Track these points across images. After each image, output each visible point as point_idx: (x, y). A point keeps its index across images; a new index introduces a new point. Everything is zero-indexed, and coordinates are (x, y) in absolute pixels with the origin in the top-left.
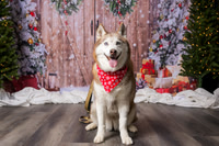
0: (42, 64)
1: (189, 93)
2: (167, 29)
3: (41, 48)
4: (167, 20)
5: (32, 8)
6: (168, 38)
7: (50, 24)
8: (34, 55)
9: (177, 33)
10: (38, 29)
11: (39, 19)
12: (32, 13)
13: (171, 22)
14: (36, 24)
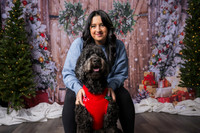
0: (52, 80)
1: (189, 102)
2: (165, 44)
3: (51, 66)
4: (164, 36)
5: (42, 30)
6: (165, 52)
7: (59, 44)
8: (45, 72)
9: (174, 47)
10: (49, 48)
11: (49, 40)
12: (42, 35)
13: (167, 38)
14: (46, 44)
